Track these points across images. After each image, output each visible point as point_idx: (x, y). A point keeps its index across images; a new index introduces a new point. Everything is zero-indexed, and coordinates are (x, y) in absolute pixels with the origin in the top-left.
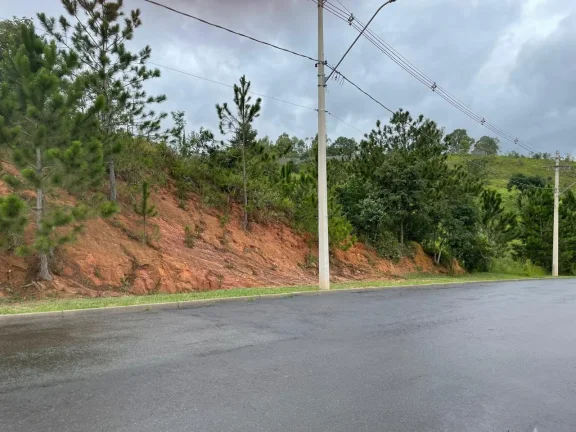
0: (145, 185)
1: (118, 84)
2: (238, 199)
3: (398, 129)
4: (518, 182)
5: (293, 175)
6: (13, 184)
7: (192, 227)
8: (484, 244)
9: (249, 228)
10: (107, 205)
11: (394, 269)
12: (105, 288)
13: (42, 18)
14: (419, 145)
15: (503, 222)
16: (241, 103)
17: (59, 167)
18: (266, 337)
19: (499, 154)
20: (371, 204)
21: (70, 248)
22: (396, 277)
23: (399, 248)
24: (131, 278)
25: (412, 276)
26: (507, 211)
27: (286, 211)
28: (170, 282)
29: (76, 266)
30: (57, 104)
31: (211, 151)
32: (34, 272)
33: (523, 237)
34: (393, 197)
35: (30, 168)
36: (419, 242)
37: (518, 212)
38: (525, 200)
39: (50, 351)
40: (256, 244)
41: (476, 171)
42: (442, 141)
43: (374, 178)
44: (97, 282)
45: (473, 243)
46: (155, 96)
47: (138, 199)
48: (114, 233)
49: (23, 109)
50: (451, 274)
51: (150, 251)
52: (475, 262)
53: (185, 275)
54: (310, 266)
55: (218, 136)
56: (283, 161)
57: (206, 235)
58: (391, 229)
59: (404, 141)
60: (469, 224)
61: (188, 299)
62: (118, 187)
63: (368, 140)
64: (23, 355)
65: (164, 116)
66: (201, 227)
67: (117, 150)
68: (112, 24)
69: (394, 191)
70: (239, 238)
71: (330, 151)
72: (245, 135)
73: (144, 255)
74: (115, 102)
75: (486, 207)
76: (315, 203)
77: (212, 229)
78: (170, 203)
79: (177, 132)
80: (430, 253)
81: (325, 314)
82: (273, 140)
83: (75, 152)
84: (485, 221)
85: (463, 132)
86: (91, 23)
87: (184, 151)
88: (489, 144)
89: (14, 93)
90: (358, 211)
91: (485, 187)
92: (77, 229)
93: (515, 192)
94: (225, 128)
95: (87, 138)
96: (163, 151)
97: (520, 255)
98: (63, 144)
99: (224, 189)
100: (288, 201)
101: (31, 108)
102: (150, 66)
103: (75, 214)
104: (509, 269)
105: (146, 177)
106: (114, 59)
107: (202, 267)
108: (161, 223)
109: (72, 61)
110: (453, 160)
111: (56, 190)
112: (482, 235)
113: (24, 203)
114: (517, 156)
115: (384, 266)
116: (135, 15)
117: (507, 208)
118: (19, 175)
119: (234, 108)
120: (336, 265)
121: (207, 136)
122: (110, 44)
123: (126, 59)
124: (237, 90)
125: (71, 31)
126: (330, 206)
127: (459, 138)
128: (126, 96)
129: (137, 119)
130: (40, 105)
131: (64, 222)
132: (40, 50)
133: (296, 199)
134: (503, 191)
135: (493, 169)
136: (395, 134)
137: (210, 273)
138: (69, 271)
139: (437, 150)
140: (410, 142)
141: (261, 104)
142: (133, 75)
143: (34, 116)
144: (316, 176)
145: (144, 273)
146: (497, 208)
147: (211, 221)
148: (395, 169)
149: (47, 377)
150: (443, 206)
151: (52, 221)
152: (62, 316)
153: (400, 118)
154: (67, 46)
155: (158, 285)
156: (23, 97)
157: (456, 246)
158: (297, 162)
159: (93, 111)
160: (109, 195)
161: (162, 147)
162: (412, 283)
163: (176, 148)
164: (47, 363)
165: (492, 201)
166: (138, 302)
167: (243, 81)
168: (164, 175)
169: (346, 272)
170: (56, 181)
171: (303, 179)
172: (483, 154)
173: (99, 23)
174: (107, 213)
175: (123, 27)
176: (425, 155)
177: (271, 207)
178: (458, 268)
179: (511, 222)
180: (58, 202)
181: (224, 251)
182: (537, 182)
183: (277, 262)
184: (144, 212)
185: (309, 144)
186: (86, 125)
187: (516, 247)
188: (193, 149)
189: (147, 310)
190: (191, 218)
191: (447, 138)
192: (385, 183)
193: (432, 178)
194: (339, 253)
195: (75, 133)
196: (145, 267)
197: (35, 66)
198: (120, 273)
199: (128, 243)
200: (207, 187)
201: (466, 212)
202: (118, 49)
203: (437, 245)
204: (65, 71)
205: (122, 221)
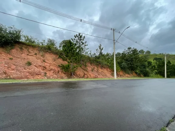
0: (86, 62)
1: (82, 47)
2: (100, 64)
3: (129, 50)
4: (156, 59)
5: (109, 59)
6: (69, 62)
7: (93, 68)
8: (148, 71)
9: (102, 68)
10: (81, 65)
11: (129, 76)
12: (81, 77)
13: (72, 39)
14: (133, 53)
15: (152, 67)
16: (100, 48)
17: (74, 60)
18: (105, 86)
19: (151, 54)
20: (124, 64)
21: (76, 71)
22: (129, 77)
23: (130, 72)
24: (84, 76)
25: (133, 77)
26: (153, 65)
27: (108, 65)
28: (89, 77)
29: (77, 74)
30: (74, 51)
31: (95, 56)
32: (71, 75)
33: (157, 70)
34: (128, 63)
35: (71, 60)
36: (134, 71)
37: (156, 65)
38: (158, 63)
39: (74, 86)
40: (103, 71)
41: (146, 57)
42: (138, 52)
43: (124, 59)
44: (79, 76)
45: (145, 71)
46: (87, 48)
47: (85, 64)
48: (81, 69)
49: (70, 52)
50: (141, 77)
51: (87, 72)
52: (146, 75)
53: (92, 76)
54: (113, 75)
55: (96, 54)
56: (107, 57)
57: (95, 69)
58: (128, 68)
59: (130, 53)
60: (145, 67)
61: (92, 79)
62: (82, 62)
63: (123, 53)
64: (70, 86)
65: (88, 51)
66: (94, 68)
67: (82, 57)
68: (81, 39)
69: (129, 62)
70: (100, 70)
71: (116, 55)
72: (101, 53)
73: (86, 73)
74: (81, 50)
75: (148, 64)
76: (113, 64)
77: (96, 69)
78: (89, 65)
79: (90, 54)
80: (136, 73)
81: (116, 83)
82: (106, 54)
83: (76, 57)
84: (148, 67)
85: (143, 50)
86: (78, 39)
87: (91, 56)
88: (149, 52)
89: (68, 50)
90: (121, 65)
91: (148, 60)
92: (77, 69)
93: (155, 61)
94: (98, 53)
95: (78, 56)
96: (88, 57)
97: (157, 73)
98: (75, 57)
99: (98, 62)
100: (108, 64)
101: (71, 52)
102: (86, 44)
103: (76, 66)
104: (154, 76)
105: (86, 61)
106: (81, 43)
107: (94, 75)
108: (88, 68)
109: (76, 44)
110: (140, 55)
111: (74, 63)
112: (147, 69)
113: (70, 65)
114: (155, 54)
115: (127, 75)
116: (84, 37)
117: (153, 64)
118: (69, 61)
119: (99, 49)
120: (117, 75)
121: (95, 54)
122: (81, 42)
123: (83, 43)
124: (99, 46)
125: (76, 40)
126: (116, 64)
127: (142, 51)
128: (83, 49)
129: (85, 52)
130: (72, 51)
131: (75, 68)
132: (71, 43)
133: (110, 63)
134: (152, 61)
135: (150, 57)
136: (128, 51)
137: (96, 76)
138: (76, 75)
139: (137, 54)
140: (131, 52)
141: (103, 48)
142: (84, 46)
143: (71, 53)
144: (113, 59)
145: (86, 75)
146: (151, 64)
147: (96, 67)
148: (129, 58)
149: (73, 90)
150: (139, 64)
151: (73, 67)
152: (75, 81)
153: (129, 48)
154: (75, 42)
155: (88, 77)
156: (69, 50)
157: (142, 72)
158: (110, 57)
159: (79, 51)
160: (81, 63)
161: (88, 56)
162: (132, 78)
163: (90, 56)
164: (73, 88)
165: (150, 63)
166: (85, 80)
167: (100, 45)
168: (88, 60)
169: (119, 76)
170: (74, 62)
171: (111, 60)
172: (147, 54)
173: (79, 39)
174: (80, 66)
175: (83, 39)
176: (135, 55)
177: (105, 65)
178: (142, 76)
179: (154, 67)
180: (74, 65)
181: (98, 72)
182: (160, 59)
183: (107, 74)
184: (86, 66)
185: (112, 54)
186: (78, 54)
187: (155, 72)
188: (93, 56)
189: (86, 81)
190: (92, 67)
191: (139, 52)
192: (127, 60)
193: (136, 59)
194: (118, 73)
195: (76, 55)
196: (86, 74)
197: (71, 46)
198: (82, 75)
199: (84, 71)
200: (95, 62)
201: (144, 65)
202: (82, 42)
203: (138, 71)
204: (75, 46)
205: (83, 67)
